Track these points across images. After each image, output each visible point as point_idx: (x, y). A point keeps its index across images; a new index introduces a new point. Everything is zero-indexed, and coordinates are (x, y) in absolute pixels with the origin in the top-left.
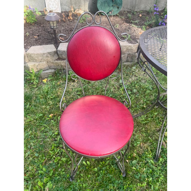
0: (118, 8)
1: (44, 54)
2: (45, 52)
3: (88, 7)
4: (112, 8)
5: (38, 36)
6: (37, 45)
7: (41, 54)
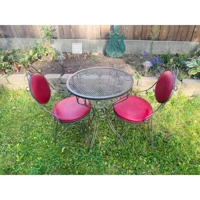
0: (122, 52)
1: (52, 79)
2: (53, 78)
3: (102, 51)
4: (117, 52)
5: (55, 68)
6: (51, 73)
7: (50, 79)
